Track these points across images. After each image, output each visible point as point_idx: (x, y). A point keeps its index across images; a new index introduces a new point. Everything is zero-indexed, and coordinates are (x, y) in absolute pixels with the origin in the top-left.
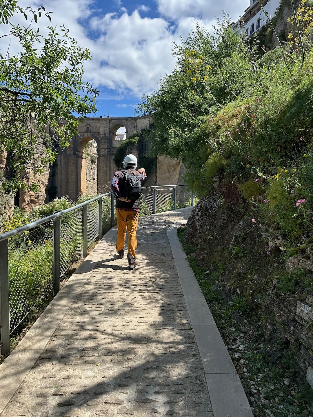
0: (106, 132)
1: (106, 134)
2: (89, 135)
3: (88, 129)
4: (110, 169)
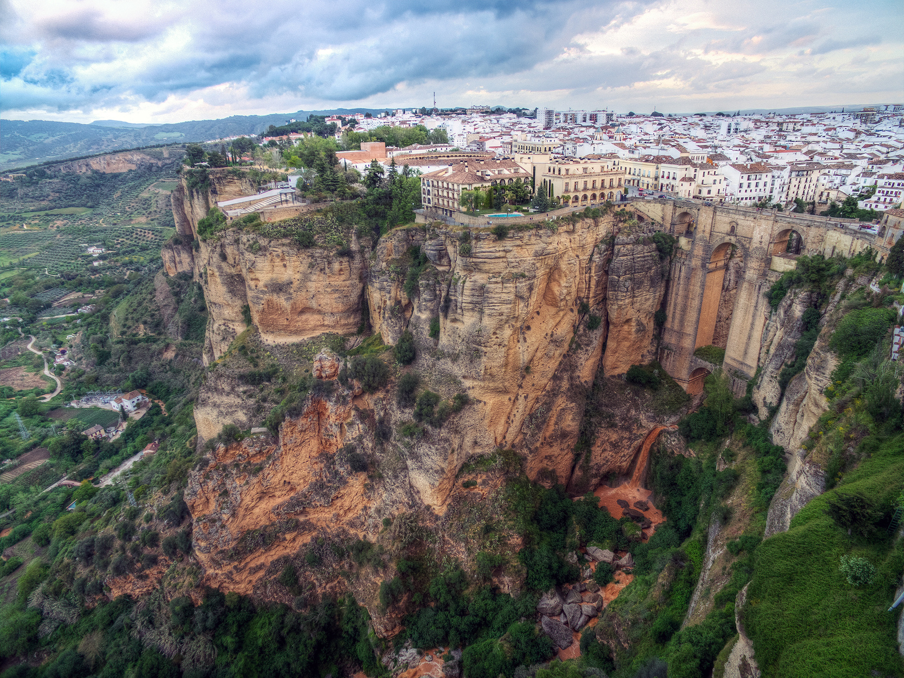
0: (763, 240)
1: (763, 244)
2: (733, 240)
3: (733, 229)
4: (756, 307)
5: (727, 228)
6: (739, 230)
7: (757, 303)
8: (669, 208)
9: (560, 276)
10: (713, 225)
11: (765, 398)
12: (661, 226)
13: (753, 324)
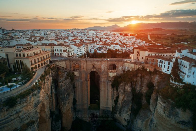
0: (105, 68)
3: (94, 66)
4: (107, 89)
5: (92, 66)
6: (96, 66)
7: (108, 88)
8: (68, 62)
11: (125, 119)
12: (67, 69)
13: (108, 95)
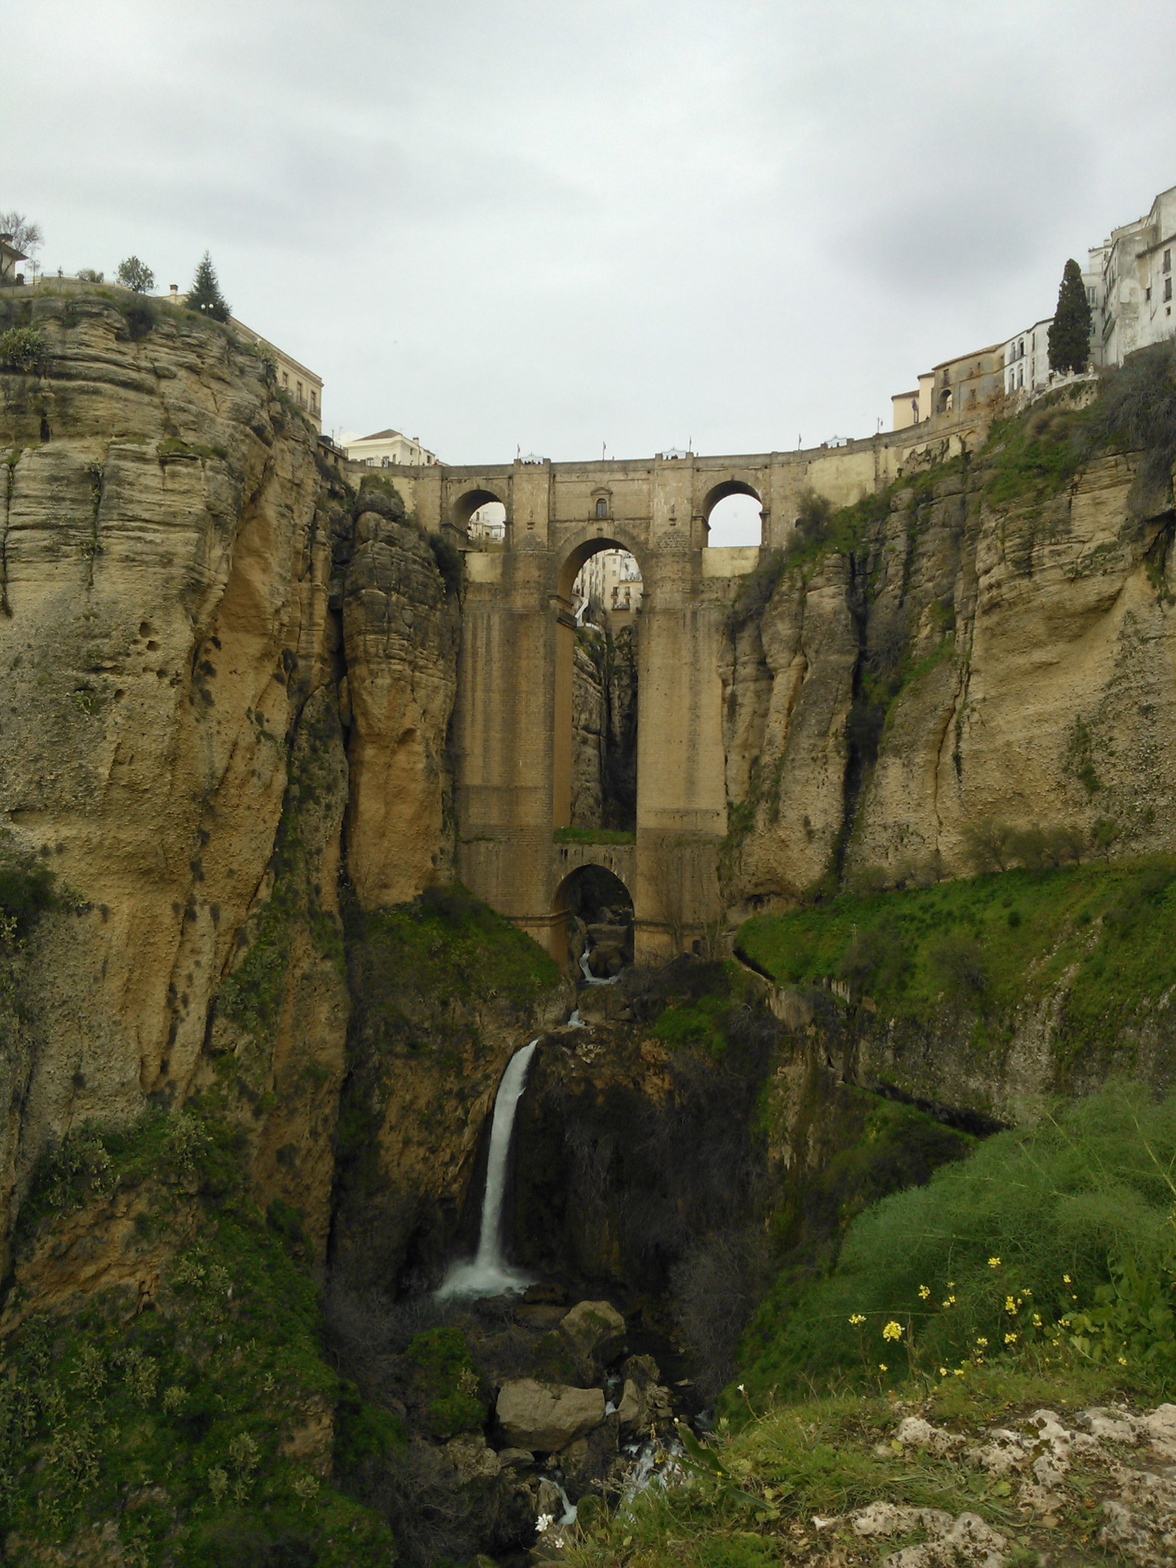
0: (677, 515)
1: (679, 524)
2: (608, 531)
3: (601, 504)
4: (693, 664)
5: (588, 506)
6: (617, 506)
7: (695, 653)
8: (431, 486)
9: (265, 539)
10: (552, 508)
13: (694, 708)
